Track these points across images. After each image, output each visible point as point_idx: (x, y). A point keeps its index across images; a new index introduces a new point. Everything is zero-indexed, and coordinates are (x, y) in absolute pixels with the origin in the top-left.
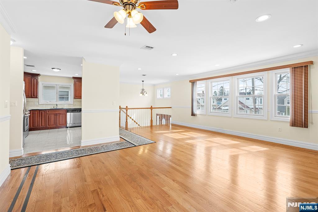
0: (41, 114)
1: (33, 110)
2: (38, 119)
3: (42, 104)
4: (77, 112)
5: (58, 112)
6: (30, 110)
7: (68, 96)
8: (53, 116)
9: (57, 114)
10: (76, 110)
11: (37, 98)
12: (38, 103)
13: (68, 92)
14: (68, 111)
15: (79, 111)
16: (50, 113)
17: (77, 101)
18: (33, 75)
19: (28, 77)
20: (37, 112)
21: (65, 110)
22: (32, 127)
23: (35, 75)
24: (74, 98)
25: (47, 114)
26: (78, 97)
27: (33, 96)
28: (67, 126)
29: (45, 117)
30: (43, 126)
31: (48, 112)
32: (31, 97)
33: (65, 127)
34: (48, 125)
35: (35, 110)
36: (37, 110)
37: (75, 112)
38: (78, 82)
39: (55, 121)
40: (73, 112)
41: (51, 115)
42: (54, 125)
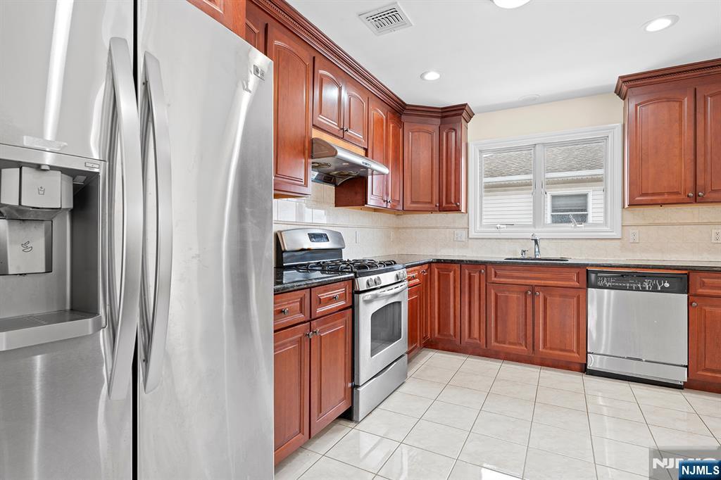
0: (467, 281)
1: (439, 261)
2: (458, 306)
3: (481, 235)
4: (654, 290)
5: (543, 282)
6: (430, 263)
7: (585, 210)
8: (515, 296)
9: (533, 288)
10: (644, 276)
11: (457, 209)
12: (464, 233)
13: (585, 196)
14: (593, 276)
15: (667, 285)
16: (502, 280)
17: (643, 222)
18: (444, 114)
19: (427, 127)
20: (452, 274)
21: (578, 274)
22: (436, 335)
23: (453, 116)
24: (626, 206)
25: (489, 286)
26: (653, 194)
27: (447, 203)
28: (586, 365)
29: (483, 297)
30: (475, 339)
31: (495, 276)
32: (437, 209)
33: (578, 367)
34: (496, 340)
35: (445, 262)
36: (453, 262)
37: (637, 289)
38: (658, 100)
39: (526, 325)
40: (624, 288)
41: (507, 294)
42: (521, 344)
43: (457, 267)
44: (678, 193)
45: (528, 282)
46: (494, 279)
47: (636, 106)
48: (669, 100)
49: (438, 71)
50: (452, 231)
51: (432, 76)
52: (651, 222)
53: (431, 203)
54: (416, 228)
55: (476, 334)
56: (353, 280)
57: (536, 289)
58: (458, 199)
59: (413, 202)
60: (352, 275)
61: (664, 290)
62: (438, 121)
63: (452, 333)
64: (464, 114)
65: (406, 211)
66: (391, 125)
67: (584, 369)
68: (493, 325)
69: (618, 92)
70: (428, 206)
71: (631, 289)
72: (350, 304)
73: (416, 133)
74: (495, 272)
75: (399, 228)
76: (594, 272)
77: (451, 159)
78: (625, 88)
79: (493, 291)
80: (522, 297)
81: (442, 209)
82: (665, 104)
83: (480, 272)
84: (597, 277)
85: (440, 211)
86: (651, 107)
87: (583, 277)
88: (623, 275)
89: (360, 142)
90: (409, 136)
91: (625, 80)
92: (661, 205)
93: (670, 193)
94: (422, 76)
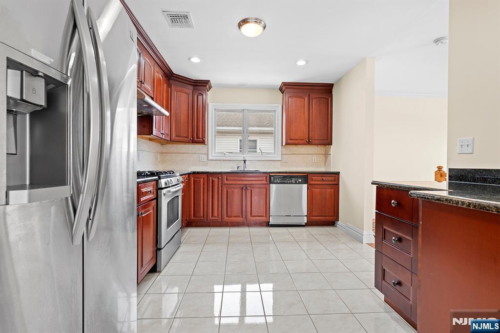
0: (211, 184)
1: (194, 173)
2: (205, 199)
3: (215, 158)
4: (296, 183)
5: (249, 182)
6: (189, 174)
8: (237, 190)
9: (245, 186)
10: (292, 177)
11: (203, 142)
12: (205, 157)
14: (272, 178)
15: (300, 180)
16: (230, 182)
17: (290, 153)
18: (196, 84)
19: (185, 90)
20: (202, 180)
21: (266, 177)
22: (192, 217)
23: (200, 86)
24: (284, 144)
25: (223, 186)
26: (294, 140)
27: (197, 138)
28: (269, 222)
29: (220, 192)
30: (216, 217)
31: (227, 180)
32: (191, 141)
33: (265, 224)
34: (227, 216)
35: (198, 173)
36: (203, 173)
37: (290, 183)
38: (296, 97)
39: (242, 206)
40: (284, 183)
41: (233, 189)
42: (239, 216)
43: (205, 176)
44: (302, 140)
45: (243, 182)
46: (226, 182)
47: (289, 97)
48: (300, 97)
49: (199, 58)
50: (198, 155)
51: (195, 60)
52: (292, 152)
53: (187, 137)
54: (175, 153)
55: (216, 214)
56: (157, 181)
57: (247, 186)
58: (204, 136)
59: (176, 136)
60: (157, 177)
61: (299, 183)
62: (191, 87)
63: (202, 215)
64: (207, 86)
65: (172, 141)
66: (165, 85)
67: (268, 225)
68: (225, 208)
69: (281, 89)
70: (185, 139)
71: (287, 183)
72: (155, 197)
73: (179, 93)
74: (227, 178)
75: (162, 153)
76: (272, 176)
77: (200, 111)
78: (284, 88)
79: (225, 189)
80: (240, 190)
81: (194, 142)
82: (299, 99)
83: (219, 178)
84: (274, 178)
85: (193, 143)
86: (294, 99)
87: (268, 178)
88: (284, 177)
89: (150, 92)
90: (174, 94)
91: (285, 84)
92: (296, 144)
93: (300, 139)
94: (189, 59)
